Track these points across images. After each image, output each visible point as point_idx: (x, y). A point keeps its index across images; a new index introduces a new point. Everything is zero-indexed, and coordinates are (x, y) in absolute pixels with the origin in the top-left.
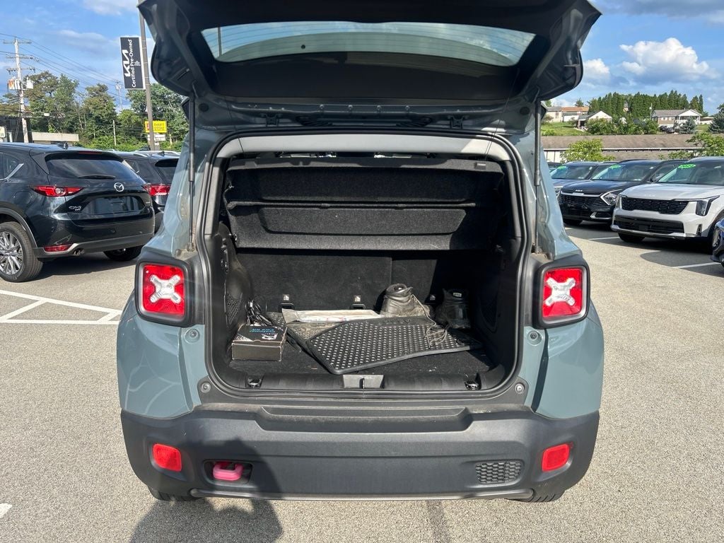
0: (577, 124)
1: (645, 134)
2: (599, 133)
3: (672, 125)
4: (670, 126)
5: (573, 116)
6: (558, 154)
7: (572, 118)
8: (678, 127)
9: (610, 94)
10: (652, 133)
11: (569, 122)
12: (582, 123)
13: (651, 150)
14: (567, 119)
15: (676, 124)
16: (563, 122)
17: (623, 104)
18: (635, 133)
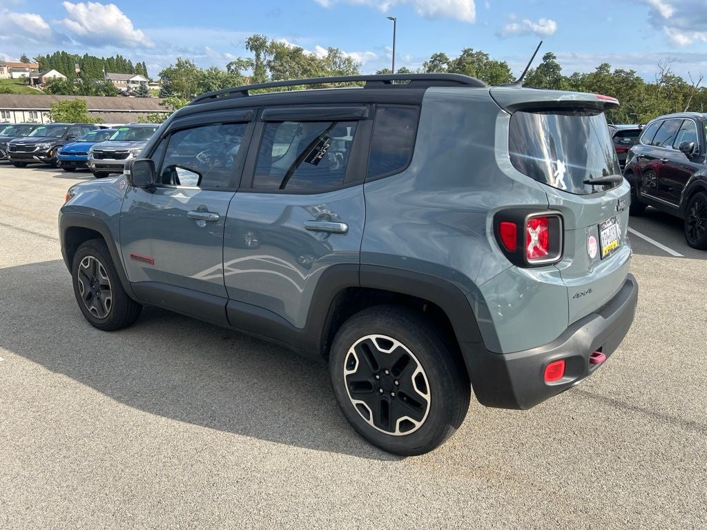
0: (30, 82)
1: (106, 96)
2: (60, 93)
3: (126, 89)
4: (124, 89)
5: (24, 73)
6: (27, 114)
7: (23, 75)
8: (131, 91)
9: (58, 52)
10: (112, 95)
11: (20, 79)
12: (37, 82)
13: (122, 112)
14: (17, 75)
15: (129, 88)
16: (12, 78)
17: (74, 65)
18: (96, 94)
